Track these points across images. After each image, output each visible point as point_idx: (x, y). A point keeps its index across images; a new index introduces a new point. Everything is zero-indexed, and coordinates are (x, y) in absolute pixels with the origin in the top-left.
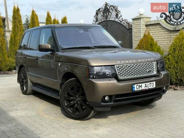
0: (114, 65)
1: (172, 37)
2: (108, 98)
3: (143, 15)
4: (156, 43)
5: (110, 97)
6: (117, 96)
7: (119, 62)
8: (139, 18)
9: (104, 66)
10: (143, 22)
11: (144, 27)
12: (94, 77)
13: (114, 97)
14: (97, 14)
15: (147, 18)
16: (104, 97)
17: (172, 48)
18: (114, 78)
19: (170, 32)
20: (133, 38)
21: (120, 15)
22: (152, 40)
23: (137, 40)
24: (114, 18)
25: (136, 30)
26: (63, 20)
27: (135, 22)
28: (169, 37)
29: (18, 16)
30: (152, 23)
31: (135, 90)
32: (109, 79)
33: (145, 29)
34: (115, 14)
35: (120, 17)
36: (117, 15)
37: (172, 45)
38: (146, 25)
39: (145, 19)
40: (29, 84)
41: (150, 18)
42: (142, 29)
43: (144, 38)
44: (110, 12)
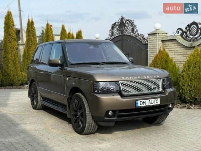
0: (118, 81)
1: (188, 53)
2: (112, 113)
3: (159, 30)
4: (172, 59)
5: (114, 111)
6: (120, 111)
7: (123, 78)
8: (155, 34)
9: (109, 81)
10: (159, 38)
11: (160, 43)
12: (99, 92)
13: (117, 112)
14: (113, 28)
15: (163, 33)
16: (108, 111)
17: (187, 65)
18: (118, 94)
19: (186, 48)
20: (149, 54)
21: (136, 30)
22: (168, 56)
23: (152, 55)
24: (130, 32)
25: (152, 45)
26: (78, 34)
27: (151, 37)
28: (186, 53)
29: (33, 29)
30: (168, 39)
31: (139, 106)
32: (113, 94)
33: (161, 45)
34: (131, 29)
35: (136, 32)
36: (133, 30)
37: (187, 62)
38: (163, 41)
39: (162, 34)
40: (40, 98)
41: (167, 33)
42: (158, 45)
43: (159, 54)
44: (126, 27)
